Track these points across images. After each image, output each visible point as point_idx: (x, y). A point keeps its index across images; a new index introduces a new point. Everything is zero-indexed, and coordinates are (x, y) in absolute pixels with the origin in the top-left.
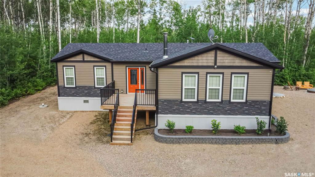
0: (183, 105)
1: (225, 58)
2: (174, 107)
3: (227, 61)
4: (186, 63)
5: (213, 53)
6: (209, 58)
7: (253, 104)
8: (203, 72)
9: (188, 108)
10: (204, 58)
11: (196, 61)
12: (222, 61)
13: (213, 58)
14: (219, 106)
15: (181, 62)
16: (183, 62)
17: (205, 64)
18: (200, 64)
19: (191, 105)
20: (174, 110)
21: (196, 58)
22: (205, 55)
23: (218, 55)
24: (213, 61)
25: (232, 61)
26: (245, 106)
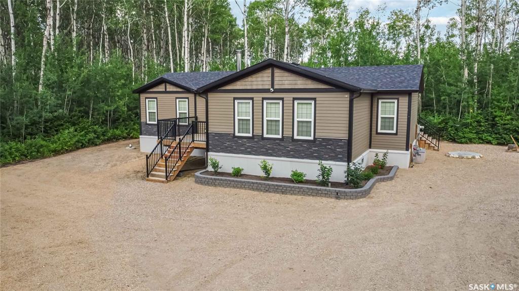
0: (236, 141)
1: (285, 78)
2: (226, 144)
3: (286, 82)
4: (238, 85)
5: (269, 71)
6: (265, 79)
7: (324, 144)
8: (258, 97)
9: (242, 145)
10: (259, 79)
11: (250, 83)
12: (280, 83)
13: (270, 79)
14: (279, 145)
15: (233, 84)
16: (235, 84)
17: (260, 87)
18: (254, 87)
19: (245, 142)
20: (227, 147)
21: (250, 79)
22: (259, 75)
23: (276, 75)
24: (270, 83)
25: (294, 82)
26: (313, 146)
